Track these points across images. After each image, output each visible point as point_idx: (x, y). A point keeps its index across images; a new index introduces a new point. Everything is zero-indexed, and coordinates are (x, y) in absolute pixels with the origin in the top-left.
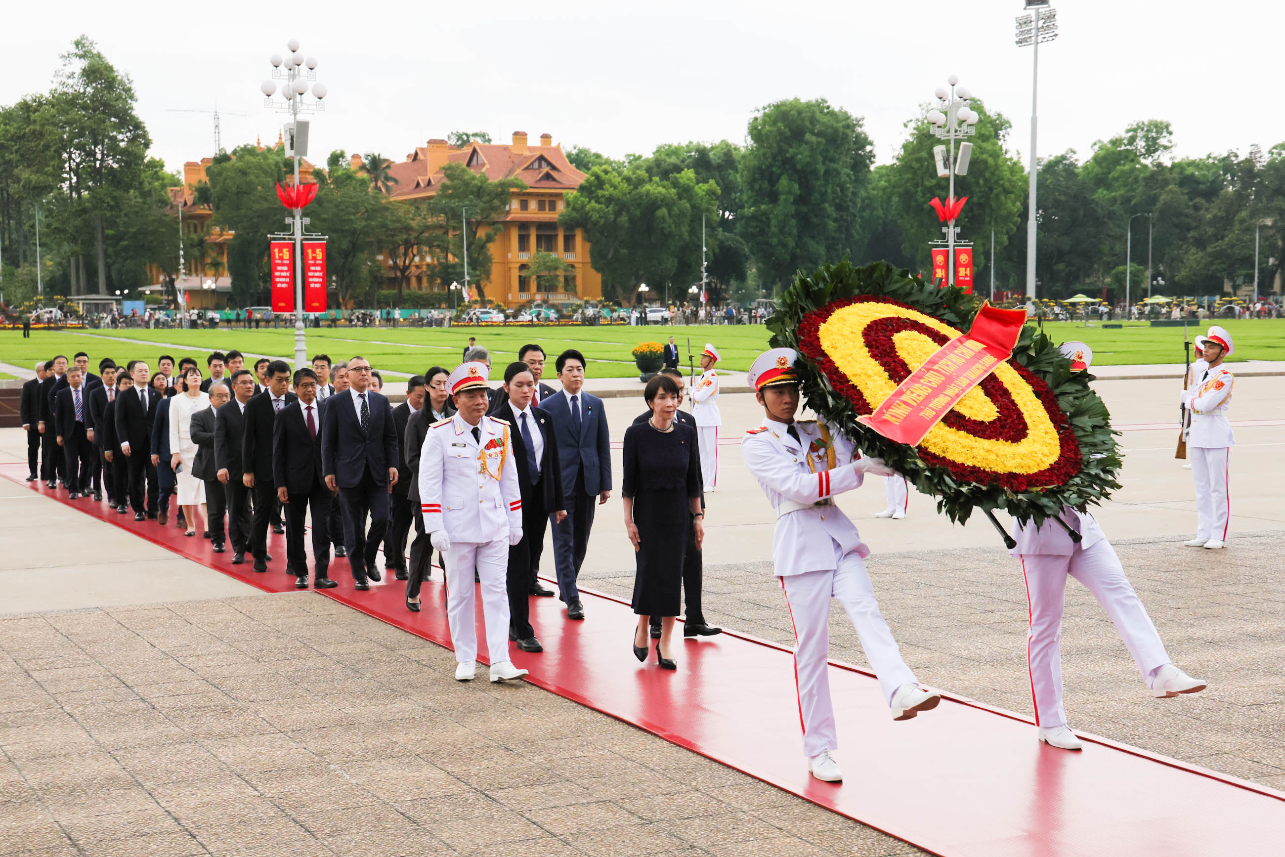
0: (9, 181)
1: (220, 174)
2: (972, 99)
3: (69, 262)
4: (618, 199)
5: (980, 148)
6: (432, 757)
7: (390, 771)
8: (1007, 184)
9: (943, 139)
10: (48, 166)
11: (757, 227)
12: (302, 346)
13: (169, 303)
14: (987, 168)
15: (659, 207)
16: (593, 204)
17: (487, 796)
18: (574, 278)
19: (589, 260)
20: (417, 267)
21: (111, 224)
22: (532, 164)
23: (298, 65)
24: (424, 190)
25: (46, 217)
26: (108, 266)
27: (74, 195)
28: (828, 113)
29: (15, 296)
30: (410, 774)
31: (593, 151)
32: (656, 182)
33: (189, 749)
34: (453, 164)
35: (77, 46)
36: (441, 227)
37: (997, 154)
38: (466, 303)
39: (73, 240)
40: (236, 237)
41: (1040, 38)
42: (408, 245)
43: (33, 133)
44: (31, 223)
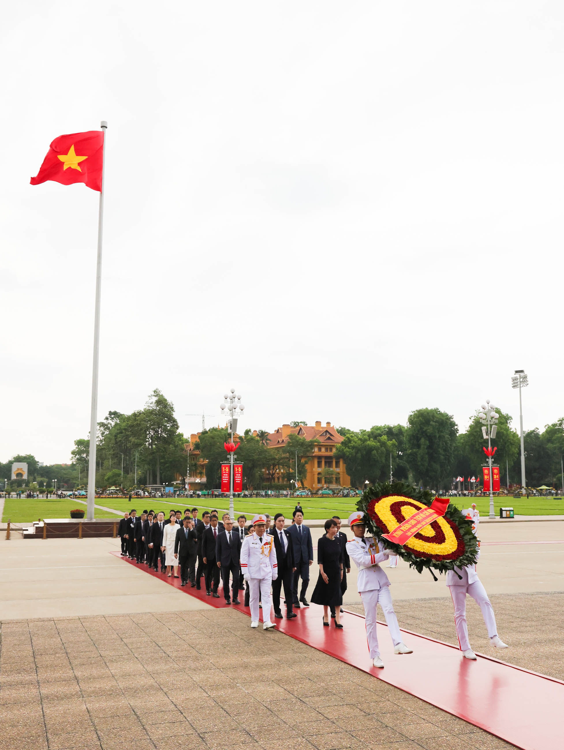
0: (127, 442)
1: (204, 439)
2: (497, 408)
3: (147, 472)
4: (357, 447)
5: (500, 427)
6: (279, 682)
7: (261, 687)
8: (512, 441)
9: (485, 424)
10: (141, 436)
11: (412, 458)
12: (232, 505)
13: (183, 488)
14: (503, 435)
15: (373, 450)
16: (347, 449)
17: (301, 700)
18: (339, 478)
19: (345, 471)
20: (278, 474)
21: (163, 457)
22: (323, 434)
23: (234, 398)
24: (281, 444)
25: (139, 455)
26: (161, 474)
27: (150, 447)
28: (439, 413)
29: (127, 485)
30: (270, 689)
31: (347, 428)
32: (372, 441)
33: (181, 674)
34: (292, 434)
35: (154, 392)
36: (287, 458)
37: (507, 429)
38: (297, 488)
39: (149, 464)
40: (209, 462)
41: (521, 385)
42: (274, 465)
43: (137, 424)
44: (134, 458)
